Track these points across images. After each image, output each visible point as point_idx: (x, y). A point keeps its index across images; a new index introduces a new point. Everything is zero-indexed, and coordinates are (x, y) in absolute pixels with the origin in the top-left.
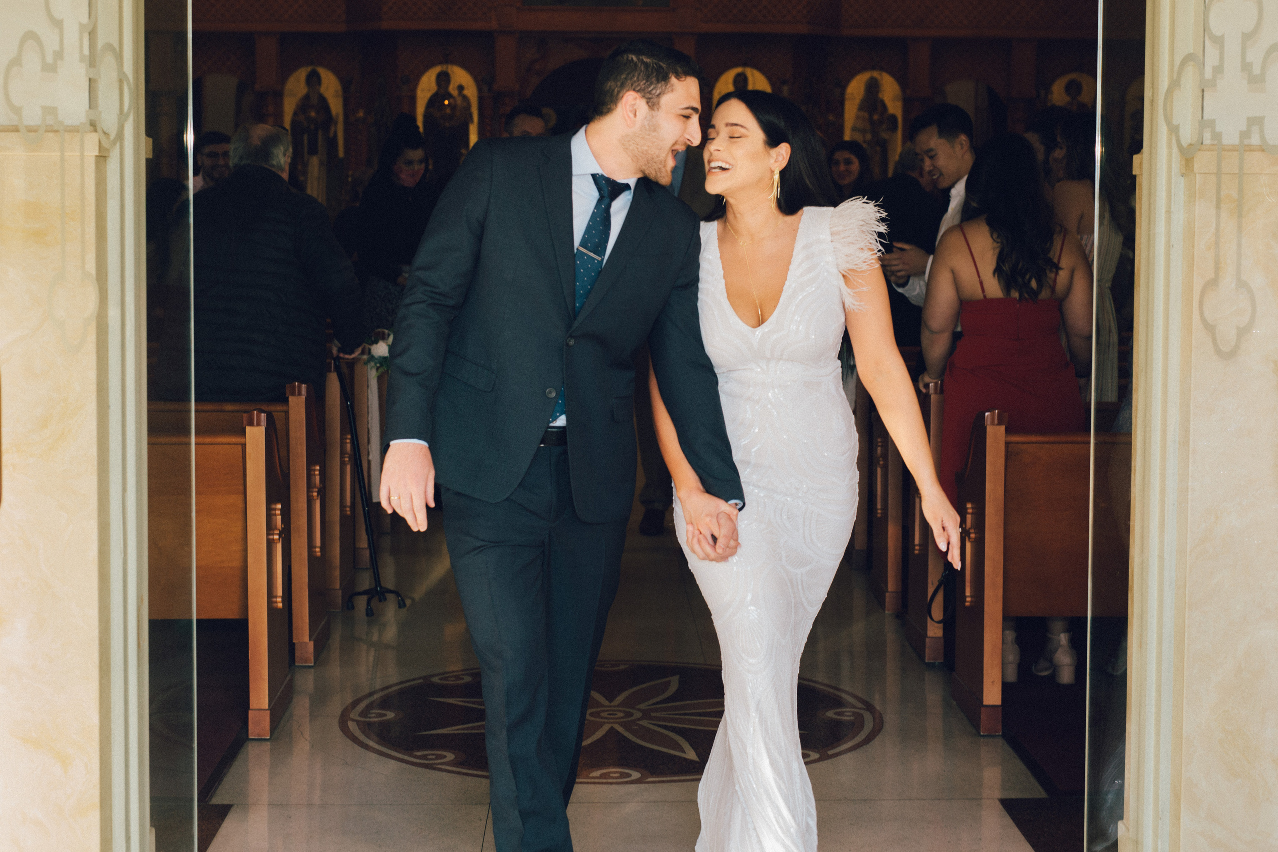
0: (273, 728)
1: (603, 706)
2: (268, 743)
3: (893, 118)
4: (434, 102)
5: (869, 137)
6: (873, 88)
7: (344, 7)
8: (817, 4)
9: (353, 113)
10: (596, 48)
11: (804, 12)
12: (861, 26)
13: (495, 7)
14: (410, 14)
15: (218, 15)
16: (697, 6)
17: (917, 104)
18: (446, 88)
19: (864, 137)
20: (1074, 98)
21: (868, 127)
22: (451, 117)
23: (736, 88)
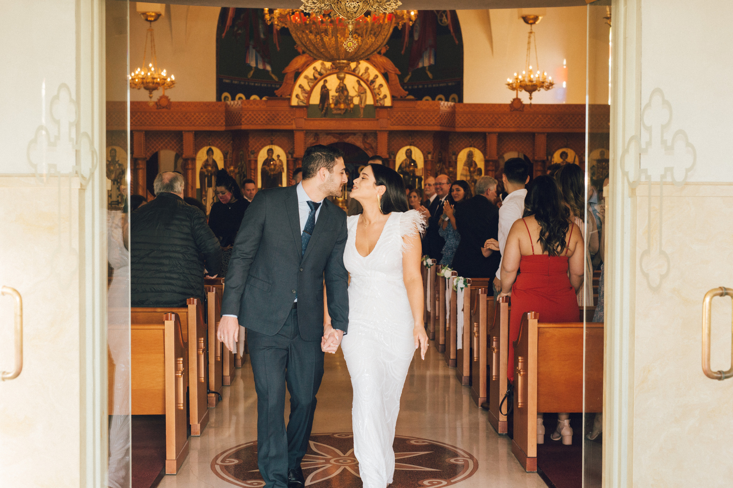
0: (178, 469)
1: (340, 456)
2: (175, 476)
3: (480, 170)
4: (266, 162)
5: (469, 178)
6: (470, 155)
7: (224, 119)
8: (444, 117)
9: (229, 168)
10: (341, 138)
11: (438, 121)
12: (465, 127)
13: (294, 119)
14: (255, 122)
15: (166, 123)
16: (389, 118)
17: (491, 163)
18: (272, 156)
19: (467, 178)
20: (564, 160)
21: (468, 174)
22: (274, 170)
23: (407, 156)
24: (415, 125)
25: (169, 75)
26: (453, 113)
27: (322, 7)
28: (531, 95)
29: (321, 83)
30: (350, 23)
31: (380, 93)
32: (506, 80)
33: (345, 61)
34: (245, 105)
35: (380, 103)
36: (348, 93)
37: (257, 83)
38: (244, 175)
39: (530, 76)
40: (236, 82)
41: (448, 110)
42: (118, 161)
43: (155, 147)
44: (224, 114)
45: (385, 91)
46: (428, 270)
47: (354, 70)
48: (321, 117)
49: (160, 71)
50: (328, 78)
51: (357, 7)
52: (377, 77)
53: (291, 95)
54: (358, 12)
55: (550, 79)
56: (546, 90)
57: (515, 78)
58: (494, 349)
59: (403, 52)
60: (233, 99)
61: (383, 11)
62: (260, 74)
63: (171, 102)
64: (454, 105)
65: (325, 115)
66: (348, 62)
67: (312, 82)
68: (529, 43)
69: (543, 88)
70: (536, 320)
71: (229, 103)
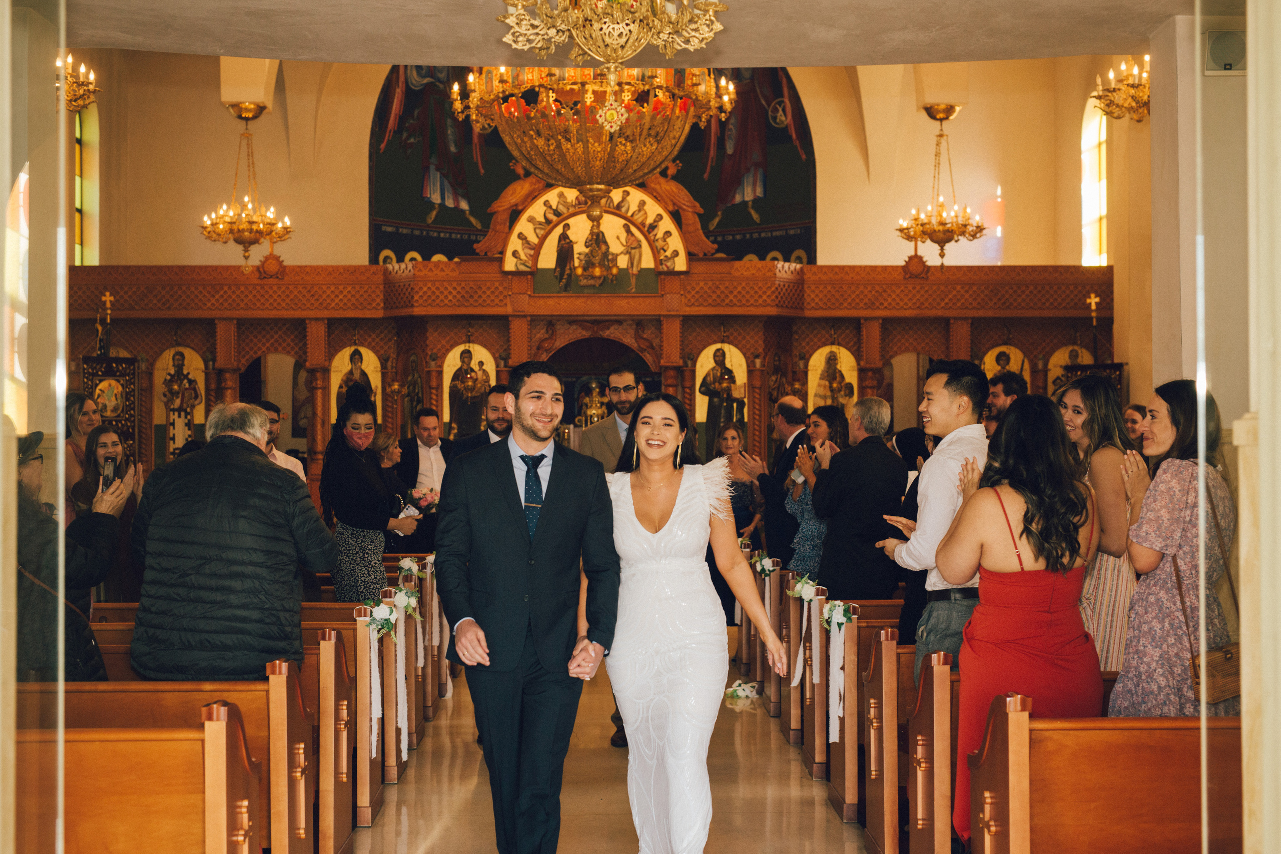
3: (850, 387)
4: (459, 375)
5: (830, 402)
6: (832, 360)
7: (382, 297)
8: (784, 290)
9: (390, 386)
10: (595, 329)
11: (773, 297)
12: (821, 308)
13: (510, 295)
14: (438, 301)
15: (275, 305)
16: (682, 292)
17: (870, 374)
18: (469, 364)
19: (825, 402)
20: (1003, 368)
21: (829, 393)
22: (473, 389)
23: (716, 362)
24: (731, 305)
25: (279, 216)
26: (799, 282)
27: (552, 38)
28: (942, 249)
29: (559, 230)
30: (612, 69)
31: (665, 248)
32: (898, 222)
33: (602, 187)
34: (420, 270)
35: (666, 265)
36: (608, 247)
37: (442, 232)
38: (418, 398)
39: (941, 216)
40: (405, 231)
41: (791, 277)
42: (188, 373)
43: (256, 349)
44: (381, 287)
45: (676, 243)
46: (764, 579)
47: (619, 207)
48: (559, 292)
49: (263, 209)
50: (571, 221)
51: (626, 35)
52: (660, 217)
53: (502, 253)
54: (628, 45)
55: (977, 219)
56: (971, 240)
57: (913, 218)
58: (919, 763)
59: (706, 176)
60: (400, 259)
61: (681, 46)
62: (450, 216)
63: (285, 267)
64: (802, 269)
65: (566, 288)
66: (607, 187)
67: (541, 229)
68: (937, 154)
69: (965, 236)
70: (1026, 714)
71: (390, 267)
